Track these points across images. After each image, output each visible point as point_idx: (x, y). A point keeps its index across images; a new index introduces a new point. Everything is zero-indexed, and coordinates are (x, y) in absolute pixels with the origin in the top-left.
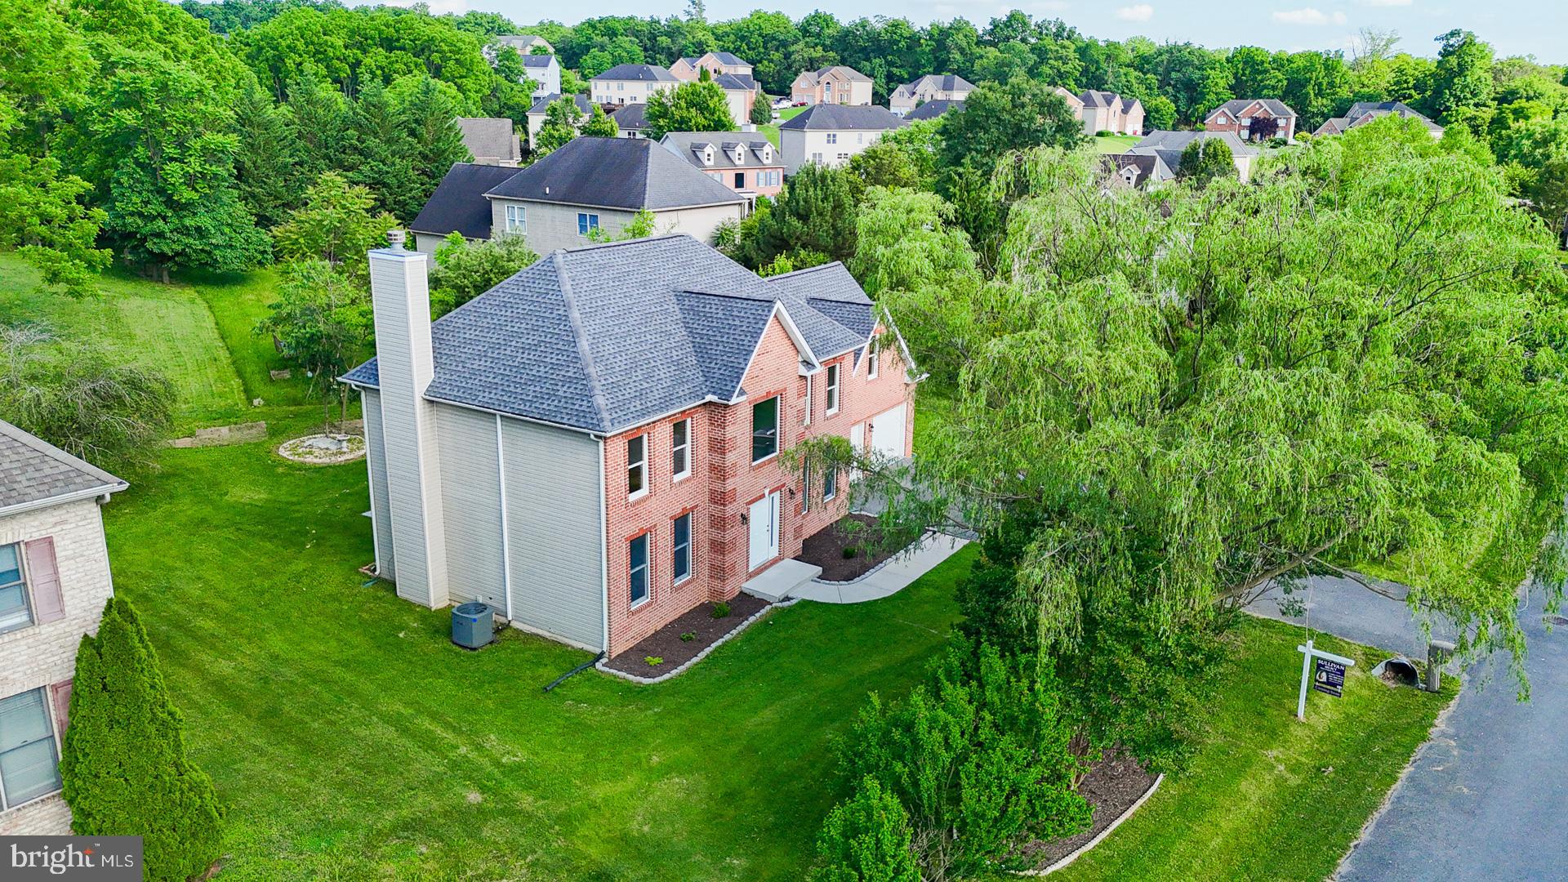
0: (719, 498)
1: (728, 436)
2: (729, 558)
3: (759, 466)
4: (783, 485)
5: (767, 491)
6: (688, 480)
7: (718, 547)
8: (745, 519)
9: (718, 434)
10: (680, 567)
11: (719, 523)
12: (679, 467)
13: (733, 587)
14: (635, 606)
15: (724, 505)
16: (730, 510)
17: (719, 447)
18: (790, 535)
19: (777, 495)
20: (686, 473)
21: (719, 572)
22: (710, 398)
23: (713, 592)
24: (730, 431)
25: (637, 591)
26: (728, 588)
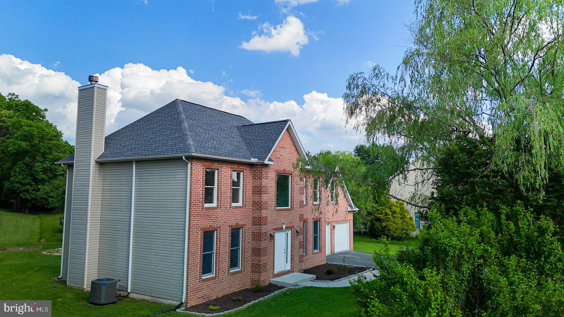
0: (258, 221)
2: (263, 260)
3: (280, 210)
4: (293, 227)
5: (284, 226)
6: (240, 207)
7: (257, 252)
8: (272, 237)
9: (257, 184)
10: (234, 263)
11: (257, 236)
12: (235, 200)
13: (266, 279)
14: (204, 277)
15: (260, 225)
16: (264, 229)
17: (258, 190)
18: (297, 258)
19: (290, 233)
20: (240, 204)
21: (257, 268)
22: (253, 160)
23: (253, 281)
24: (264, 182)
25: (206, 268)
26: (262, 279)
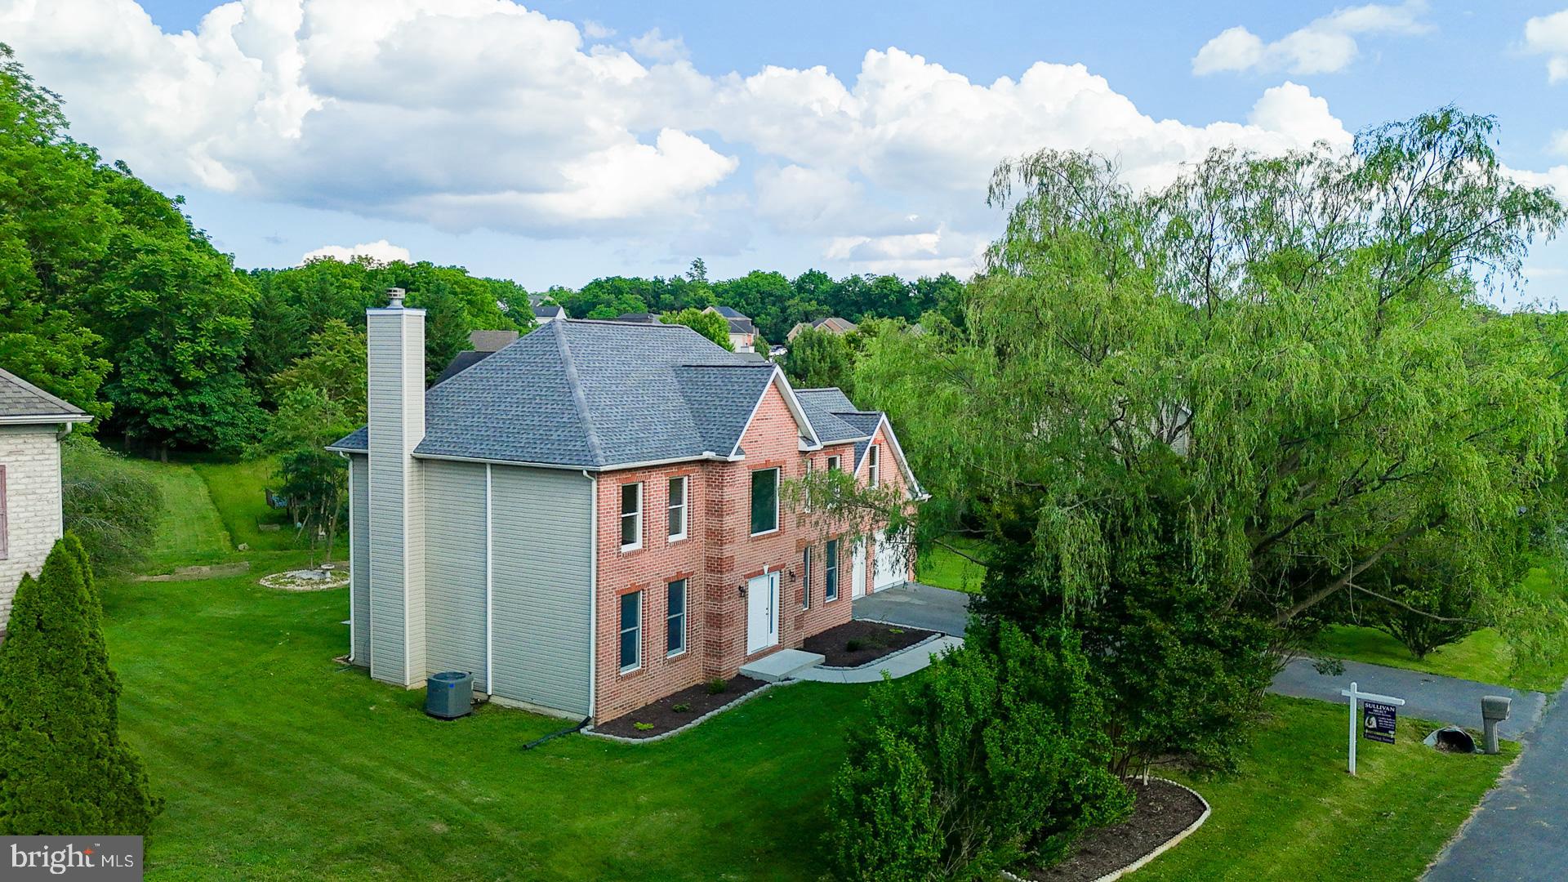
0: (716, 565)
1: (726, 498)
2: (727, 633)
3: (758, 539)
4: (784, 566)
5: (766, 568)
6: (683, 542)
7: (715, 620)
8: (743, 592)
9: (715, 496)
10: (673, 641)
11: (715, 593)
12: (675, 529)
13: (732, 666)
14: (625, 671)
15: (721, 572)
16: (728, 578)
17: (716, 509)
18: (790, 623)
19: (776, 576)
20: (683, 536)
21: (715, 648)
22: (707, 455)
23: (709, 672)
24: (729, 493)
25: (627, 657)
26: (724, 667)
